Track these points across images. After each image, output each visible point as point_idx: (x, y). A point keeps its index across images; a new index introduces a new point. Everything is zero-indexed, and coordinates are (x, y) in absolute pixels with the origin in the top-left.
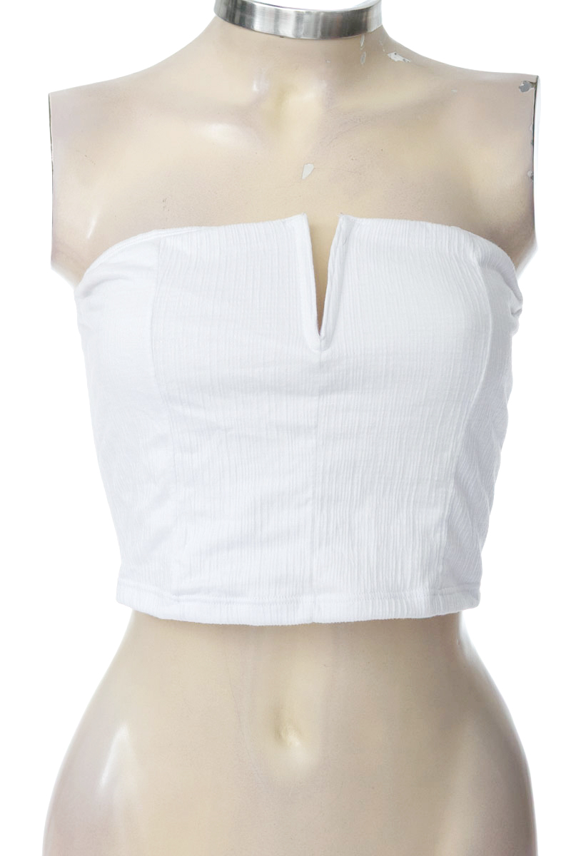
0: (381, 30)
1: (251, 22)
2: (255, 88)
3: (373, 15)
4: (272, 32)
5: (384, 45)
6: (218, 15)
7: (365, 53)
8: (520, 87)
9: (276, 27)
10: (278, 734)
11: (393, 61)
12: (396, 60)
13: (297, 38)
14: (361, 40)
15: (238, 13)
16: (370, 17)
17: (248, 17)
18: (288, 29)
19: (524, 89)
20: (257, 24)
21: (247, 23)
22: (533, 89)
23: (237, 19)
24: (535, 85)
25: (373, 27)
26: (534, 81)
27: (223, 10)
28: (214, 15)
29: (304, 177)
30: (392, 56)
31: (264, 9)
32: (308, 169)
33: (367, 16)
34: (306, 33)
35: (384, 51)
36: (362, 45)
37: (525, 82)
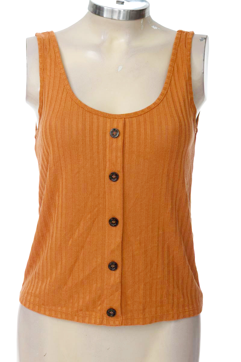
0: (150, 17)
1: (103, 14)
2: (102, 38)
3: (147, 11)
4: (111, 18)
5: (151, 22)
6: (90, 11)
7: (143, 26)
9: (112, 16)
12: (155, 28)
13: (119, 20)
14: (142, 21)
15: (97, 11)
17: (101, 12)
18: (116, 16)
19: (201, 40)
20: (105, 15)
21: (101, 14)
22: (205, 40)
23: (97, 13)
24: (206, 39)
25: (146, 16)
26: (205, 37)
27: (92, 9)
28: (88, 11)
29: (118, 71)
30: (153, 27)
31: (107, 9)
32: (120, 68)
33: (145, 12)
35: (150, 25)
36: (142, 22)
37: (202, 38)
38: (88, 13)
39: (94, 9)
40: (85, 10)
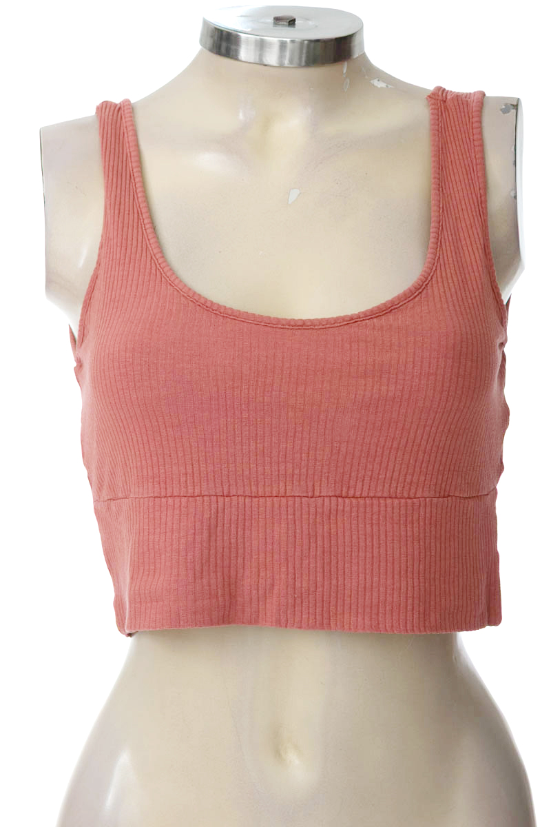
0: (364, 56)
1: (237, 52)
2: (241, 116)
3: (356, 42)
4: (257, 61)
5: (367, 71)
6: (205, 47)
7: (348, 81)
8: (501, 110)
9: (261, 56)
10: (278, 753)
11: (377, 87)
12: (379, 86)
13: (281, 66)
14: (345, 67)
15: (224, 45)
16: (352, 45)
17: (233, 47)
18: (272, 58)
19: (505, 111)
20: (243, 54)
21: (231, 53)
22: (515, 111)
23: (223, 50)
24: (516, 107)
25: (356, 54)
26: (515, 103)
27: (209, 42)
28: (199, 47)
29: (289, 203)
30: (376, 82)
31: (247, 39)
32: (294, 194)
34: (291, 61)
35: (366, 77)
36: (345, 71)
37: (506, 105)
38: (201, 53)
39: (214, 42)
40: (193, 46)
